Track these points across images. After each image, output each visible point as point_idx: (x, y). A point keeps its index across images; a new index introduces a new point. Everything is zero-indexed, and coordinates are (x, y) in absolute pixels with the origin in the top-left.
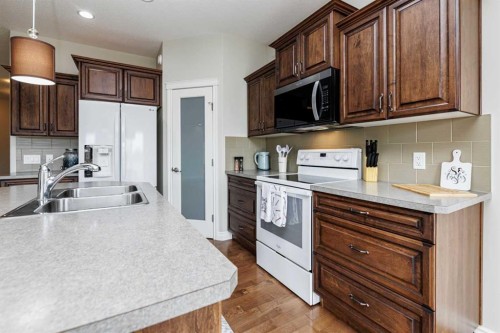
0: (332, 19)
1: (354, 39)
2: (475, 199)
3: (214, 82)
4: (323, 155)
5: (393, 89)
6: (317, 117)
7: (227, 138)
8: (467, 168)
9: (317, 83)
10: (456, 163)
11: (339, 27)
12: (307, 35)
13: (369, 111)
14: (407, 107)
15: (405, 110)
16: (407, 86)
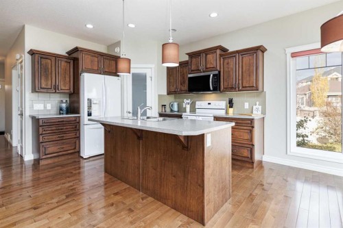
0: (218, 52)
1: (226, 61)
2: (262, 116)
3: (153, 66)
4: (209, 104)
5: (240, 81)
6: (211, 88)
7: (159, 95)
8: (260, 107)
9: (211, 75)
10: (257, 106)
11: (221, 55)
12: (206, 55)
13: (232, 88)
14: (245, 88)
15: (244, 89)
16: (244, 81)
